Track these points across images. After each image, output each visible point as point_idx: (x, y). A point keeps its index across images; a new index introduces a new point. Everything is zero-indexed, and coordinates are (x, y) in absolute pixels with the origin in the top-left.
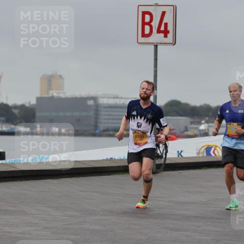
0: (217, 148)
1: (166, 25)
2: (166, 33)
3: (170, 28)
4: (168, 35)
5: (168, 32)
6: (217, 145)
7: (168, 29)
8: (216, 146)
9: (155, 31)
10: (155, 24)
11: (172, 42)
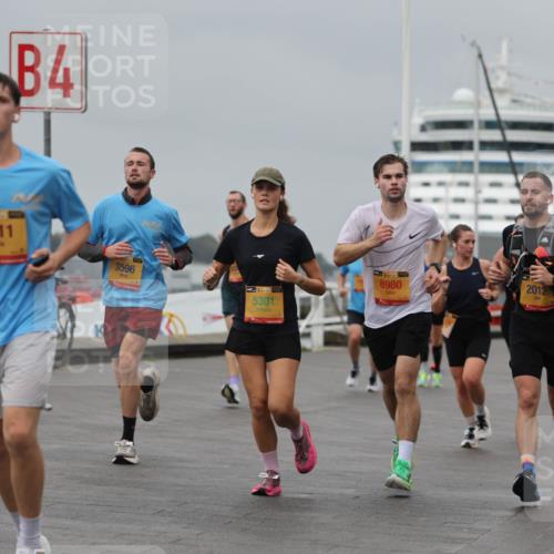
0: (174, 320)
1: (66, 71)
2: (67, 87)
3: (75, 78)
4: (71, 91)
5: (71, 86)
6: (173, 312)
7: (71, 81)
8: (172, 316)
9: (44, 83)
10: (45, 70)
11: (78, 106)
